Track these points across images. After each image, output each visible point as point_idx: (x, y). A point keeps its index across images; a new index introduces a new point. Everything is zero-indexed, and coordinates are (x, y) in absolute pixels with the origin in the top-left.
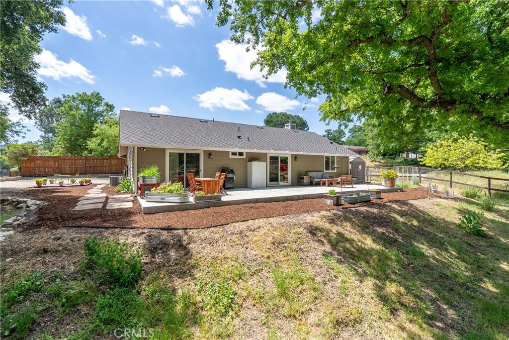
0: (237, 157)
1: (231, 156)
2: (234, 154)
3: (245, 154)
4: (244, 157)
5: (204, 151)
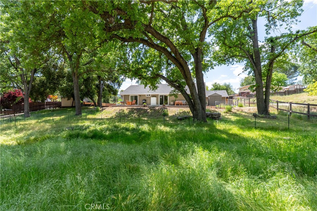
0: (148, 96)
1: (146, 96)
4: (151, 96)
5: (139, 95)
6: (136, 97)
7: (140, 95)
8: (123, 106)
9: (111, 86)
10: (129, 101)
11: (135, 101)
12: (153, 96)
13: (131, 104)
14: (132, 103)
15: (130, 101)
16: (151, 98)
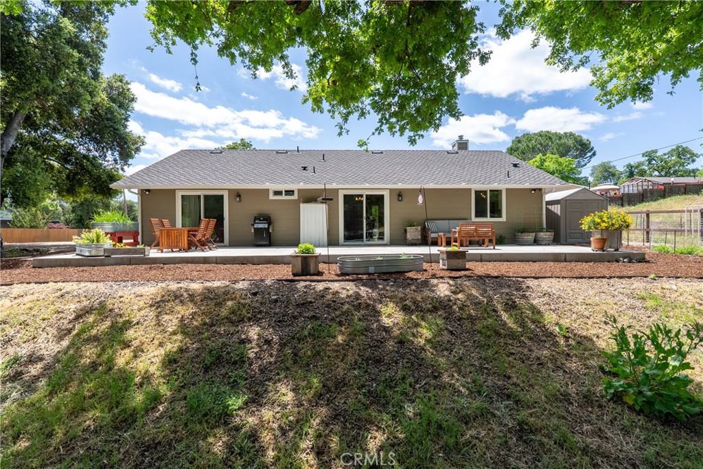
0: (283, 197)
1: (272, 197)
2: (277, 193)
3: (296, 193)
4: (295, 197)
5: (230, 191)
6: (214, 205)
7: (237, 195)
8: (130, 262)
9: (85, 157)
10: (173, 223)
11: (213, 222)
12: (310, 197)
13: (185, 244)
14: (192, 234)
15: (179, 224)
16: (302, 206)
